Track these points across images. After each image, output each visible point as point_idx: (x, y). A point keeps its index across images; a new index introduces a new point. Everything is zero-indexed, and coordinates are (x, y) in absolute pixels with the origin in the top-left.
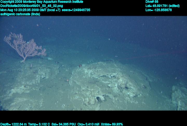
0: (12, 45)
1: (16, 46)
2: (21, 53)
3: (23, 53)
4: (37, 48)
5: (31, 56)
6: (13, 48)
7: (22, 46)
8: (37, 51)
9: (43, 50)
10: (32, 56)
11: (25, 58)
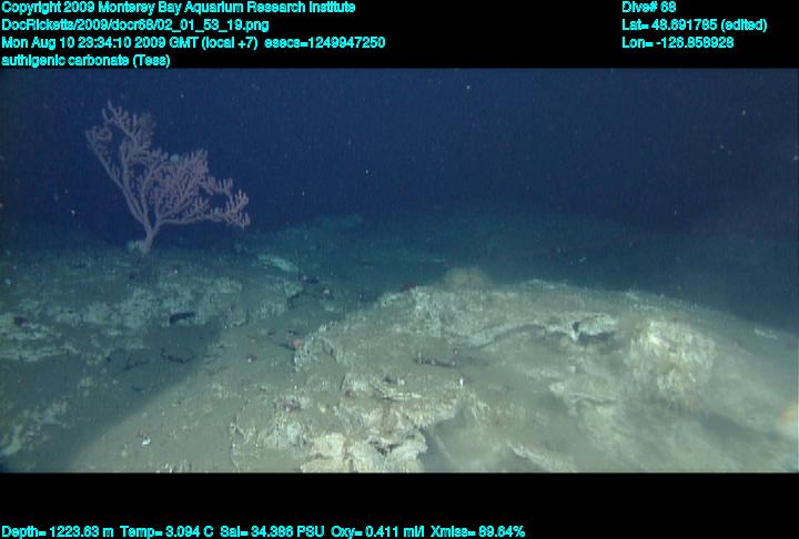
0: (114, 166)
1: (126, 171)
2: (140, 204)
3: (145, 206)
4: (210, 185)
5: (177, 221)
6: (113, 181)
7: (148, 170)
8: (207, 201)
9: (234, 199)
10: (183, 221)
11: (151, 234)
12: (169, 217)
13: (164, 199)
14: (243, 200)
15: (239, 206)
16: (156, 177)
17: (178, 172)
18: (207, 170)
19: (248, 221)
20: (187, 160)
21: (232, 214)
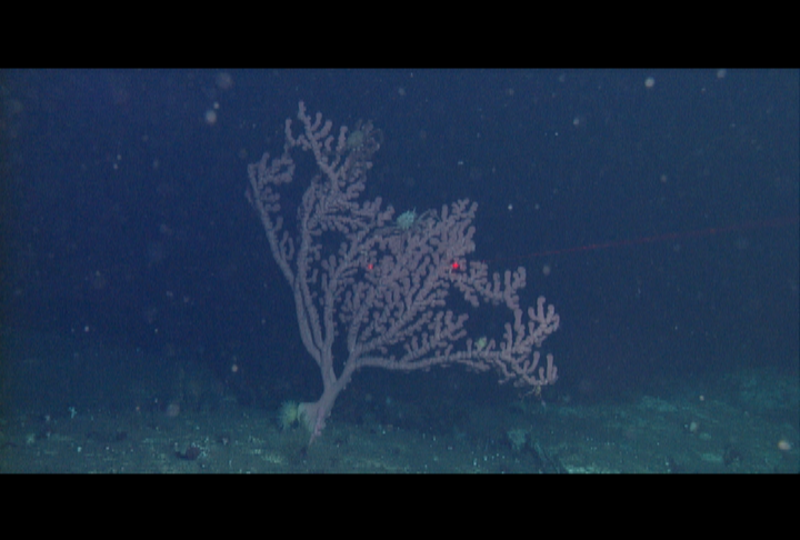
12: (375, 353)
13: (372, 311)
14: (547, 321)
15: (536, 336)
16: (363, 261)
17: (410, 250)
18: (472, 247)
19: (552, 373)
20: (431, 222)
21: (516, 355)
